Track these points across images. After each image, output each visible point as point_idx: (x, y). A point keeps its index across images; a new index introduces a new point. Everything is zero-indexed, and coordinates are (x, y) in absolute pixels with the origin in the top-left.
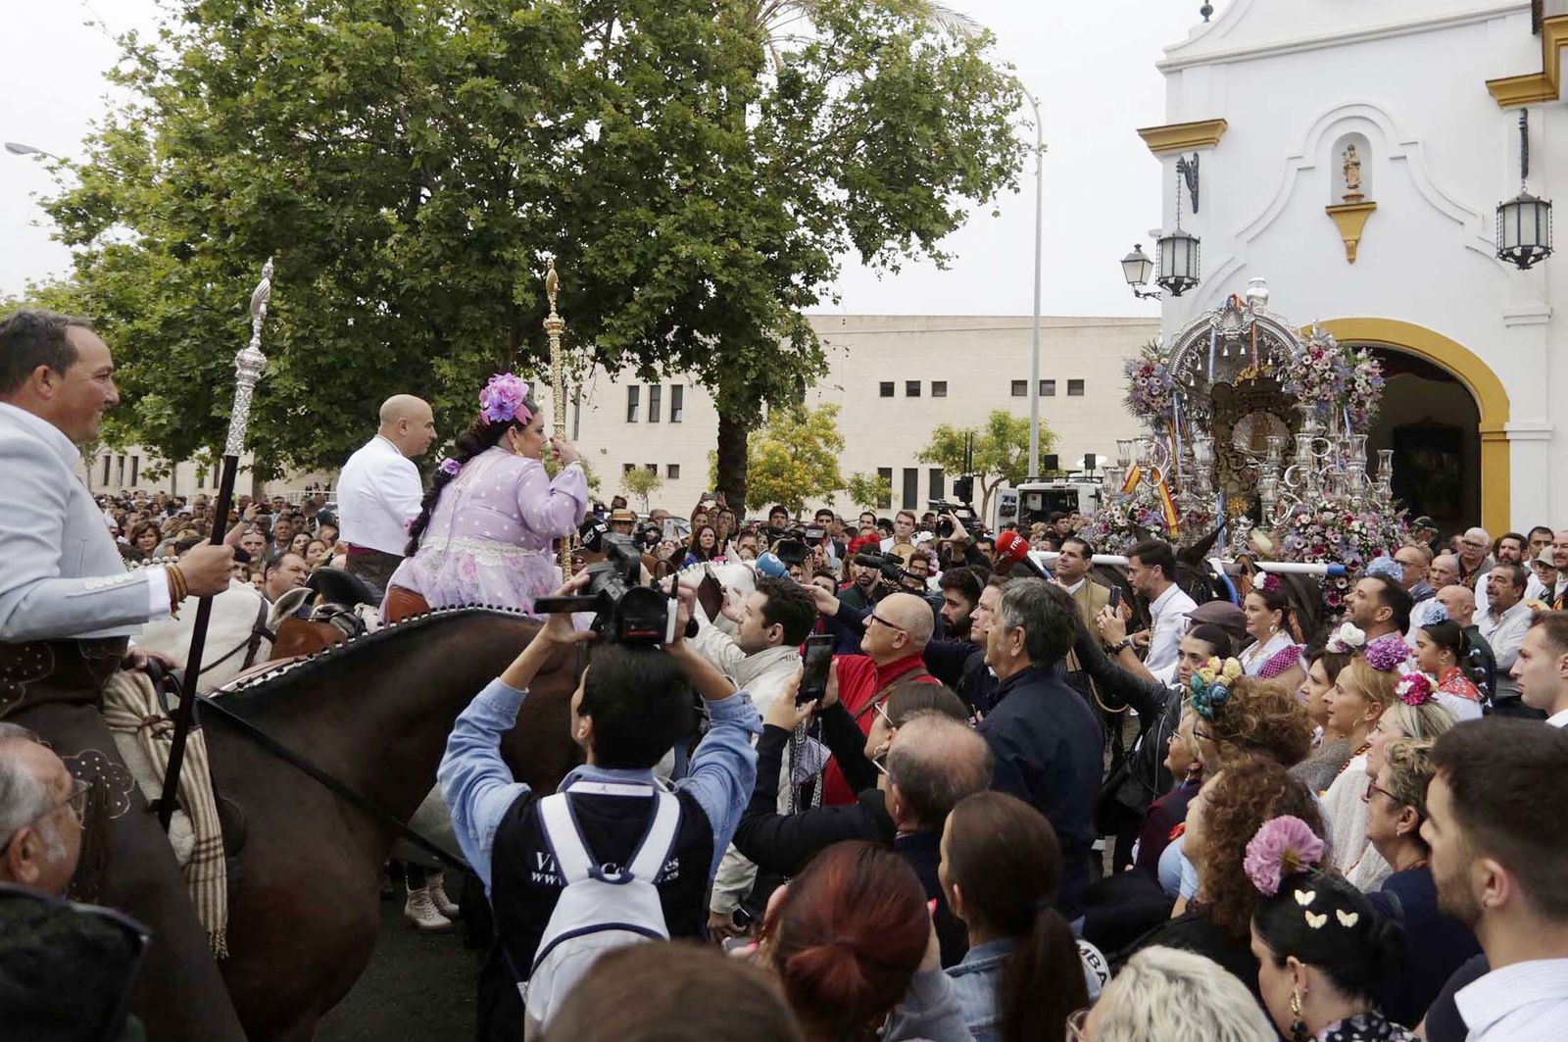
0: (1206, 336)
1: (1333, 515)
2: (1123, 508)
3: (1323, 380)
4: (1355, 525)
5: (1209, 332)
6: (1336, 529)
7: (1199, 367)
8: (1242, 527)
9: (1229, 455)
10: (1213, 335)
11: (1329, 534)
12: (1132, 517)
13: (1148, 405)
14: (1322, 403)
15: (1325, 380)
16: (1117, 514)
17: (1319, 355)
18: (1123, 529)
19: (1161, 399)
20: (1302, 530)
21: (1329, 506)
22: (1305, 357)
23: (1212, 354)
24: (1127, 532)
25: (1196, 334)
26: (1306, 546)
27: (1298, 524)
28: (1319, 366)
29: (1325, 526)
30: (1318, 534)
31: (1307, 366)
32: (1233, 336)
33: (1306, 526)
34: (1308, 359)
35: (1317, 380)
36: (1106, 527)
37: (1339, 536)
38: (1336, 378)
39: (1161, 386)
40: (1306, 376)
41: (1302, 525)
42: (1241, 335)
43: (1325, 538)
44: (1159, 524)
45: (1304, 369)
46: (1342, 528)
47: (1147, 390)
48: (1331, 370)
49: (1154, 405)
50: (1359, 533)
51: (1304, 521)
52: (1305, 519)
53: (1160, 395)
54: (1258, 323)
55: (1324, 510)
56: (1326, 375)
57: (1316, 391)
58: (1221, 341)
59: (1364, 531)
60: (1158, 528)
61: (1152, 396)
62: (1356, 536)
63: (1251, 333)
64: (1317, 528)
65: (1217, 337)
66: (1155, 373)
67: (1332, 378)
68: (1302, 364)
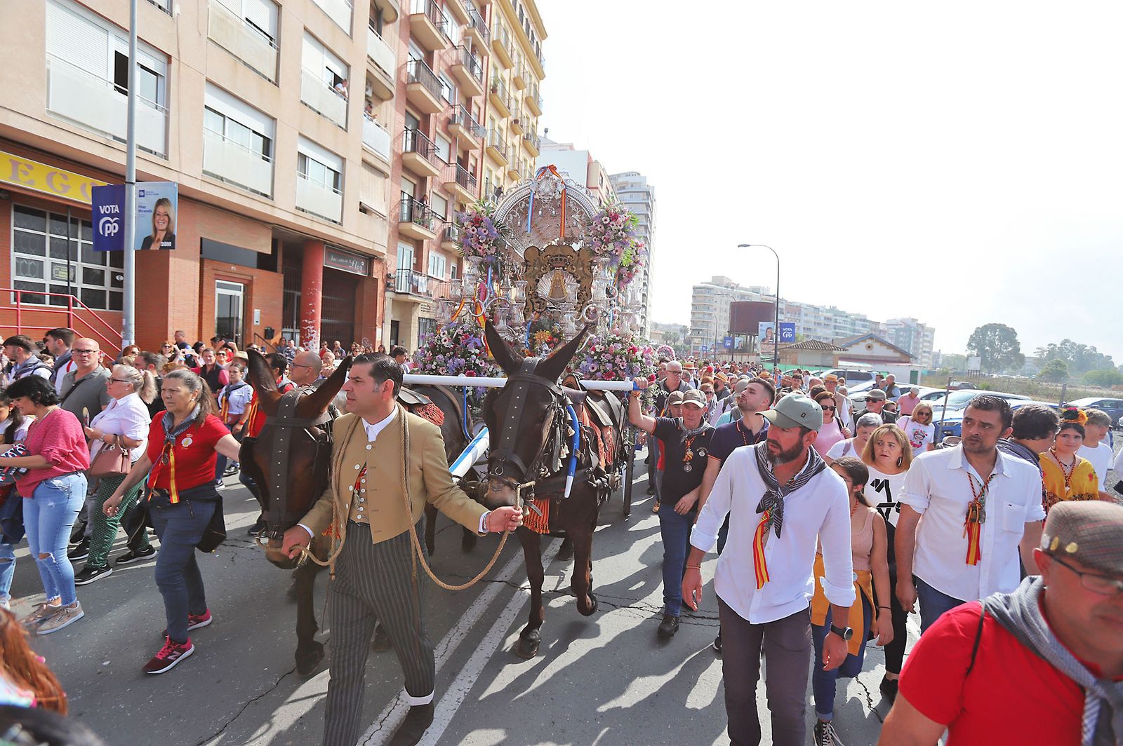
0: (526, 199)
1: (620, 346)
2: (449, 334)
3: (617, 239)
4: (638, 355)
5: (528, 196)
6: (624, 359)
7: (518, 224)
8: (544, 353)
9: (534, 300)
10: (531, 198)
11: (617, 361)
12: (456, 341)
13: (475, 250)
14: (614, 256)
15: (618, 237)
16: (444, 337)
17: (614, 218)
20: (596, 358)
21: (617, 338)
22: (603, 219)
23: (530, 213)
24: (451, 353)
25: (518, 197)
26: (598, 370)
27: (593, 353)
28: (614, 226)
29: (615, 355)
30: (609, 362)
31: (606, 226)
32: (547, 200)
33: (599, 354)
34: (606, 220)
35: (613, 237)
37: (625, 364)
38: (626, 237)
39: (487, 235)
40: (604, 233)
41: (596, 353)
42: (553, 200)
43: (614, 365)
44: (477, 348)
45: (601, 229)
46: (628, 358)
47: (475, 238)
48: (623, 230)
49: (480, 251)
50: (641, 362)
51: (598, 350)
52: (598, 348)
53: (486, 242)
54: (568, 192)
55: (614, 341)
56: (619, 234)
57: (611, 247)
58: (537, 204)
60: (477, 351)
61: (479, 243)
62: (639, 364)
63: (561, 199)
64: (608, 356)
65: (535, 200)
66: (483, 224)
67: (623, 236)
68: (602, 222)
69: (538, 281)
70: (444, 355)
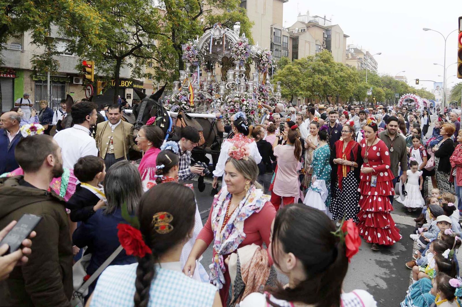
0: (210, 38)
1: (238, 99)
4: (245, 103)
5: (211, 36)
6: (238, 104)
7: (208, 49)
10: (212, 38)
11: (236, 105)
12: (178, 98)
13: (189, 61)
14: (242, 61)
15: (242, 53)
16: (173, 97)
17: (241, 44)
18: (173, 102)
19: (193, 59)
20: (228, 104)
21: (237, 96)
23: (211, 44)
25: (207, 37)
26: (229, 109)
28: (241, 48)
29: (235, 103)
30: (233, 105)
31: (237, 48)
32: (217, 38)
33: (230, 102)
34: (237, 46)
35: (240, 53)
36: (168, 102)
37: (239, 106)
38: (246, 52)
39: (193, 54)
40: (236, 52)
42: (220, 38)
43: (234, 107)
46: (240, 104)
47: (188, 55)
48: (245, 49)
50: (246, 105)
53: (193, 57)
54: (226, 34)
56: (243, 51)
57: (239, 57)
58: (214, 40)
59: (248, 105)
61: (190, 57)
62: (245, 106)
63: (223, 37)
64: (233, 103)
65: (213, 38)
66: (191, 50)
67: (245, 52)
68: (235, 47)
69: (227, 72)
70: (172, 104)
